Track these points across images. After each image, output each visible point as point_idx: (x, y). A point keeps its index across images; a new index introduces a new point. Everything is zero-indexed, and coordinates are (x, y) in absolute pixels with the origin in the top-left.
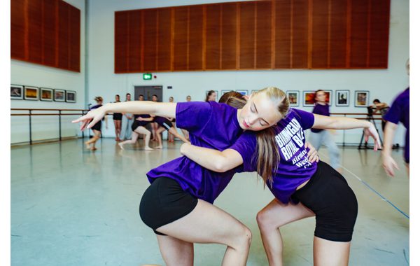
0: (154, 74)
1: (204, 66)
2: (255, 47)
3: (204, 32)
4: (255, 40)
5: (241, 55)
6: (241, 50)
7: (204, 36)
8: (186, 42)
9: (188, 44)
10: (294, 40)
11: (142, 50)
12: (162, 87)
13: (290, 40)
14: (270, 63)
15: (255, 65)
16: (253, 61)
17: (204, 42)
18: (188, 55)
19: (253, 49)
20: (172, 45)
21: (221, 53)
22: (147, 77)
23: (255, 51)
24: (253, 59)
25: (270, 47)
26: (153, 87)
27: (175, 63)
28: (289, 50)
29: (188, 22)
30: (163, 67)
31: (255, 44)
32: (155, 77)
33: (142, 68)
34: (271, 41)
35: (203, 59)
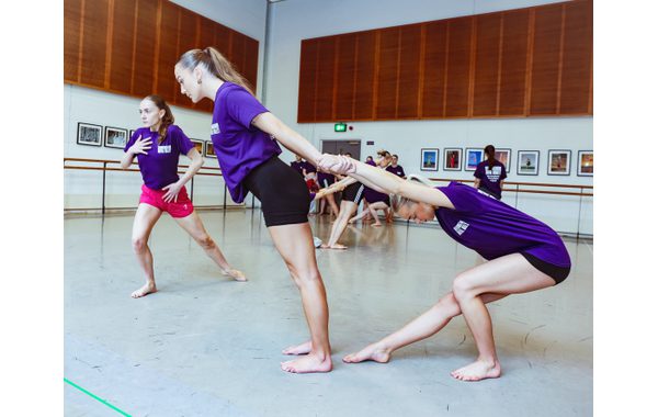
0: (349, 125)
1: (420, 112)
2: (499, 82)
3: (422, 63)
4: (500, 72)
5: (476, 95)
6: (476, 87)
7: (421, 70)
8: (395, 79)
9: (398, 82)
10: (563, 68)
11: (335, 91)
12: (360, 142)
13: (557, 69)
14: (523, 106)
15: (498, 109)
16: (495, 104)
17: (421, 78)
18: (397, 97)
19: (496, 85)
20: (376, 83)
21: (445, 92)
22: (340, 128)
23: (499, 88)
24: (495, 100)
25: (524, 81)
26: (348, 142)
27: (378, 108)
28: (556, 85)
29: (400, 49)
30: (363, 115)
31: (499, 78)
32: (351, 128)
33: (334, 116)
34: (525, 72)
35: (419, 103)
